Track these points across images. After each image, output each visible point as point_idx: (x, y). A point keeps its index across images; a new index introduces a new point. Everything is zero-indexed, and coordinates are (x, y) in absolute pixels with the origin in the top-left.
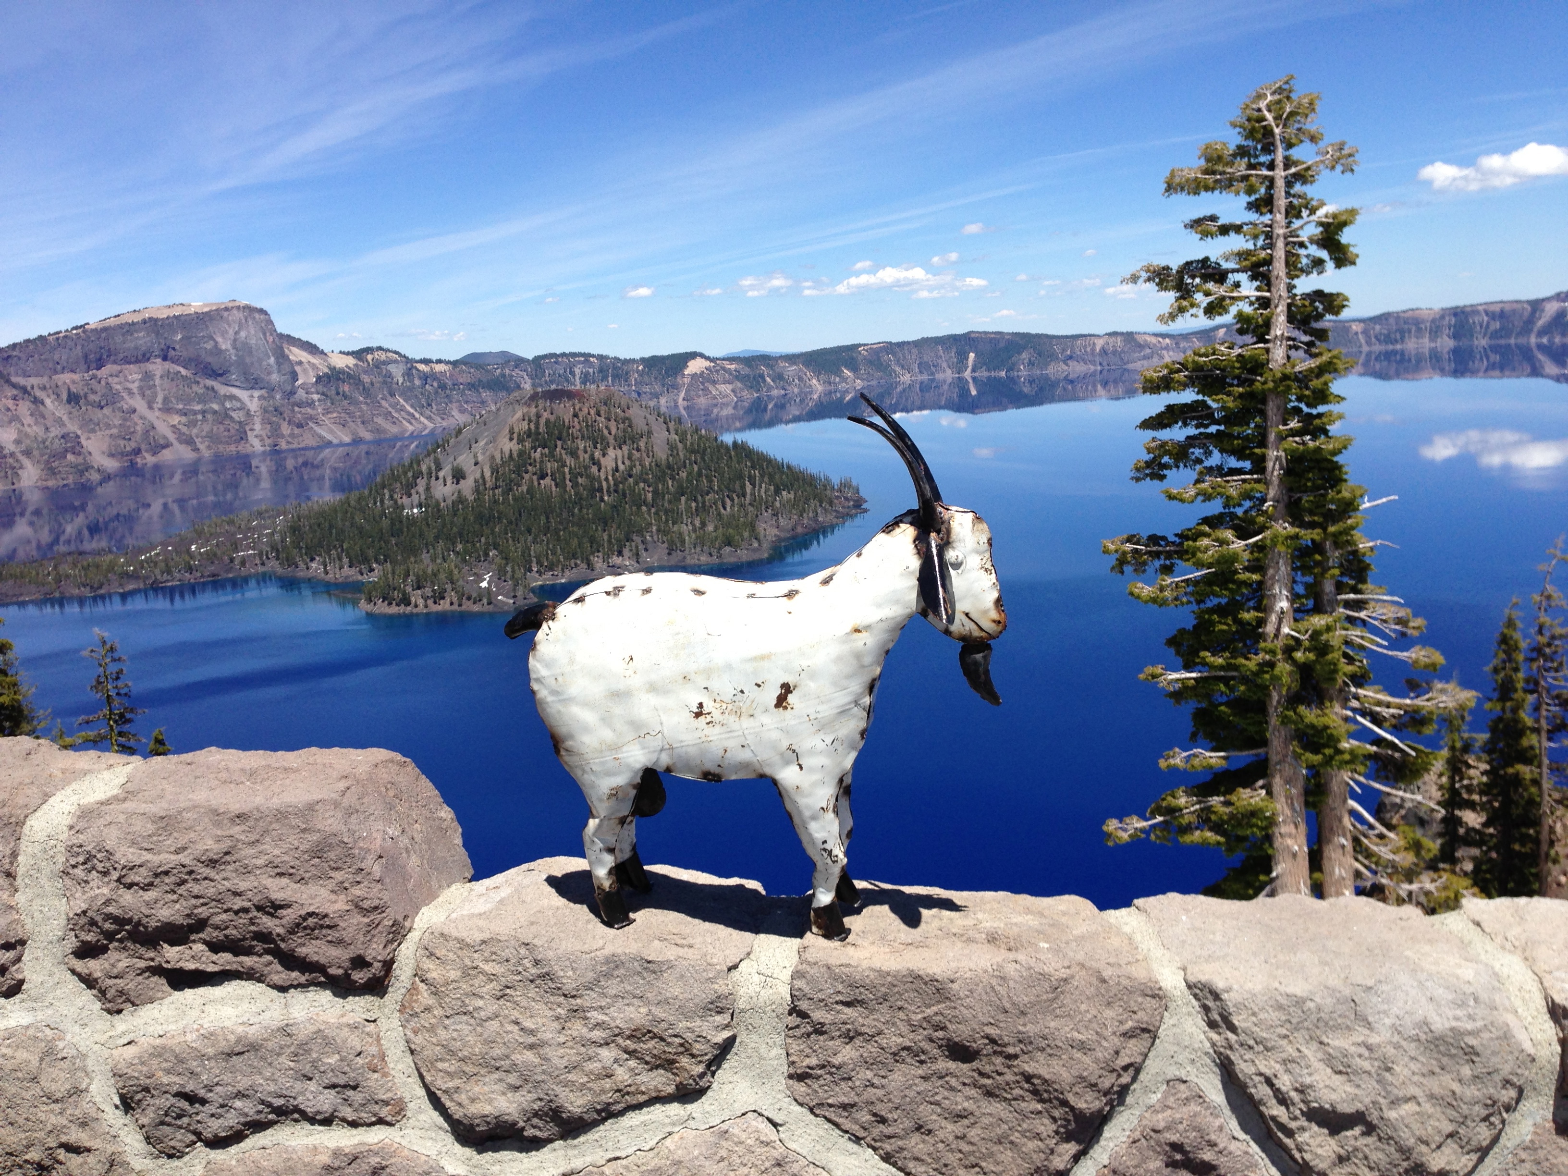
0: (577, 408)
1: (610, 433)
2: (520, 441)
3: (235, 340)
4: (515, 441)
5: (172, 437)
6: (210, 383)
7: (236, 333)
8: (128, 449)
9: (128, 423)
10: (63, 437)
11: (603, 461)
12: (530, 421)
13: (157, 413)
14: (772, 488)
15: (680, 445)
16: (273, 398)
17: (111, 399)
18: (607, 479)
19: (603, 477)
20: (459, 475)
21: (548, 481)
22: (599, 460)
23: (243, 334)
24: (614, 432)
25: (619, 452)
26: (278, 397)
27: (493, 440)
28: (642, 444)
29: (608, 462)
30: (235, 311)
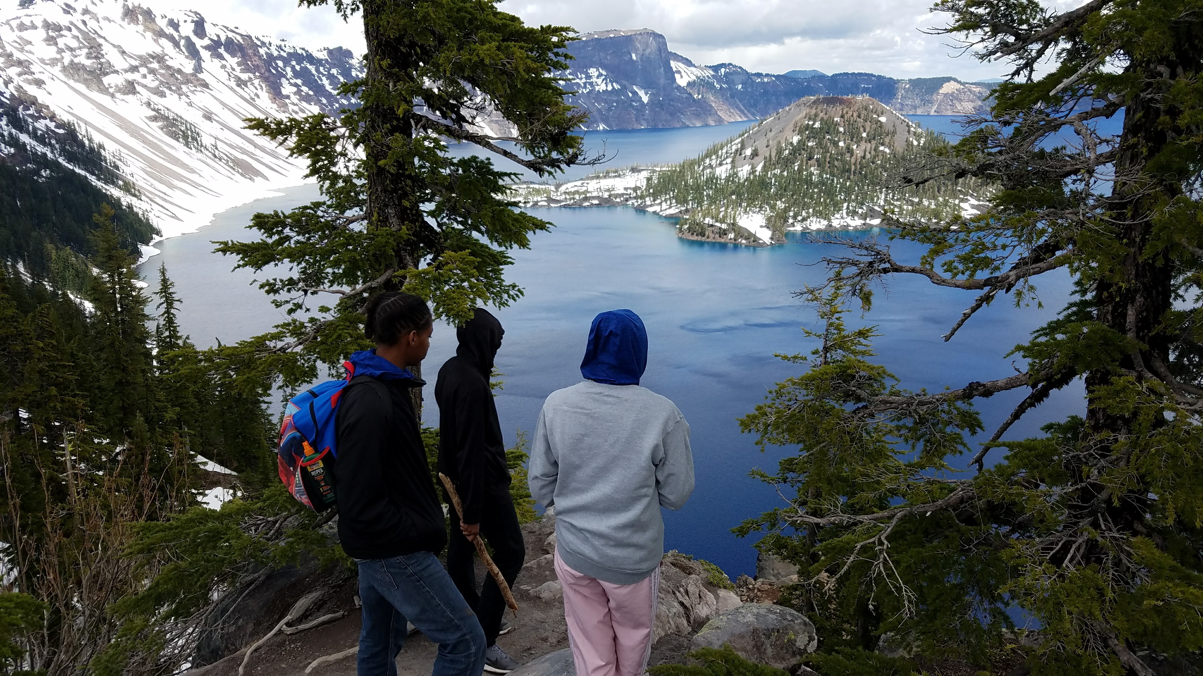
1: (865, 131)
2: (800, 133)
3: (643, 55)
5: (597, 116)
6: (624, 83)
7: (643, 50)
16: (659, 95)
19: (853, 162)
23: (648, 51)
26: (662, 94)
30: (645, 36)
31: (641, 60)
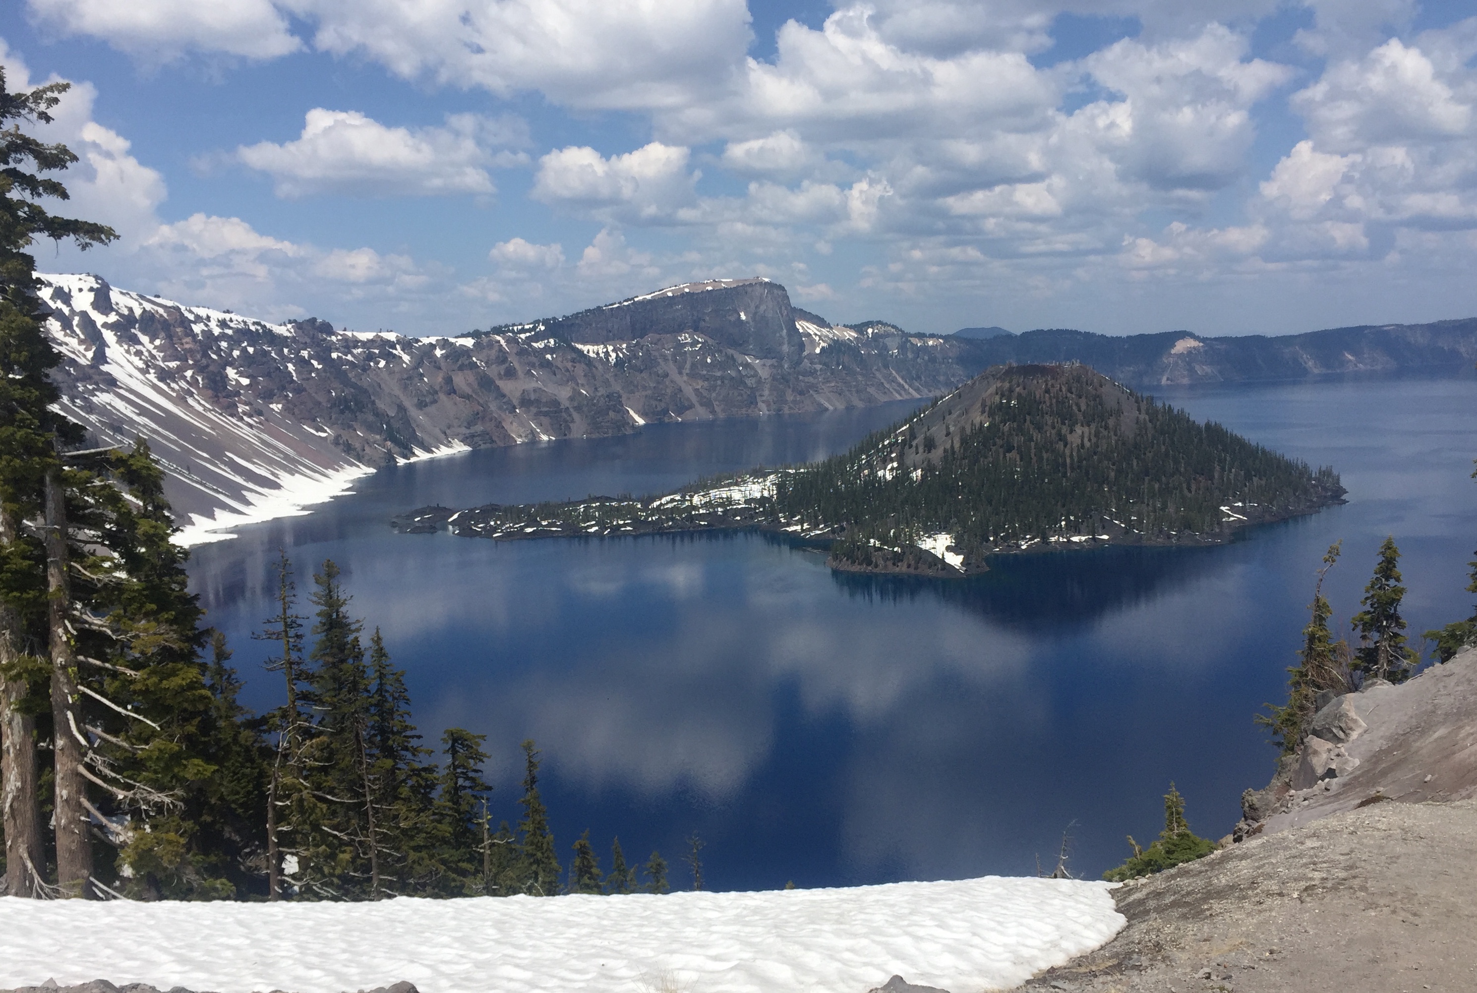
0: (1050, 384)
1: (1080, 410)
2: (991, 414)
3: (755, 314)
4: (986, 414)
5: (694, 399)
6: (730, 351)
7: (757, 307)
8: (659, 409)
9: (661, 386)
10: (608, 396)
11: (1070, 438)
12: (1002, 396)
13: (685, 378)
14: (1242, 473)
15: (1150, 425)
16: (782, 367)
17: (649, 363)
18: (1071, 456)
19: (1067, 452)
20: (930, 445)
21: (1013, 455)
22: (1065, 436)
23: (763, 308)
24: (1083, 407)
25: (1086, 429)
26: (786, 366)
27: (967, 411)
28: (1111, 422)
29: (1074, 439)
30: (758, 287)
31: (754, 319)
